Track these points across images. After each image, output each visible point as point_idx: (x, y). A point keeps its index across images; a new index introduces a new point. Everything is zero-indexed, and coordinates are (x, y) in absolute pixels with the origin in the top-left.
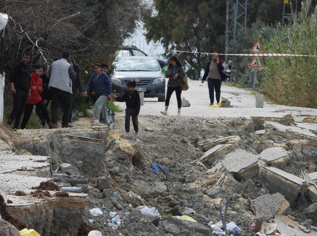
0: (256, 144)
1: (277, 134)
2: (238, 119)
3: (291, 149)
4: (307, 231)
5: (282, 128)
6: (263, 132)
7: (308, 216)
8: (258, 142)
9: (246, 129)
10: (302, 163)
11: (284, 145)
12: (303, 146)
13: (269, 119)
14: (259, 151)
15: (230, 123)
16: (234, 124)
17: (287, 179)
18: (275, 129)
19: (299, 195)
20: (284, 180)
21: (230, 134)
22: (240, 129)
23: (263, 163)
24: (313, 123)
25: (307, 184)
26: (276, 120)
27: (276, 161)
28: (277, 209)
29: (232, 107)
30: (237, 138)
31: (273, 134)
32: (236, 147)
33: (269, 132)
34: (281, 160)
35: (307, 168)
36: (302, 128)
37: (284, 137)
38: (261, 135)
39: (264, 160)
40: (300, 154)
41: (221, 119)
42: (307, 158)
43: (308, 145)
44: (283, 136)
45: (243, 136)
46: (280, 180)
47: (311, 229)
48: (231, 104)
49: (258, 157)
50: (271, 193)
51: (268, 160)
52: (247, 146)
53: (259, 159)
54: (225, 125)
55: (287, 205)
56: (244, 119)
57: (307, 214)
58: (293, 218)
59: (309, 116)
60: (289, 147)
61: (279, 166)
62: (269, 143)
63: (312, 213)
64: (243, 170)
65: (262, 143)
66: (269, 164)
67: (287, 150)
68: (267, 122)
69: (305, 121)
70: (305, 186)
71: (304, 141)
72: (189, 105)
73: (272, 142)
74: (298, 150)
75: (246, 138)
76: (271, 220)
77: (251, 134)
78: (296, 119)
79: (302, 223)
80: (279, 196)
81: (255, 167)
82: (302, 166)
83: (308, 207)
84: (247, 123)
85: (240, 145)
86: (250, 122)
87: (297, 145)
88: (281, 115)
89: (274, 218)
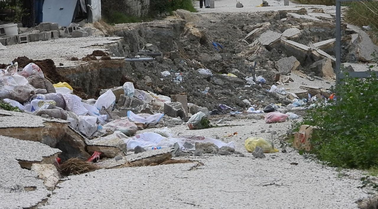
0: (280, 27)
1: (294, 20)
2: (269, 12)
3: (303, 29)
4: (312, 79)
5: (297, 16)
6: (285, 19)
7: (312, 70)
8: (282, 25)
9: (274, 18)
10: (310, 37)
11: (298, 26)
12: (310, 26)
13: (290, 11)
14: (282, 31)
15: (264, 14)
16: (266, 15)
17: (298, 47)
18: (292, 17)
19: (307, 57)
20: (296, 47)
21: (264, 21)
22: (271, 18)
23: (285, 38)
24: (319, 12)
25: (312, 50)
26: (294, 12)
27: (293, 37)
28: (292, 66)
29: (270, 6)
30: (268, 24)
31: (292, 20)
32: (267, 29)
33: (289, 19)
34: (296, 36)
35: (313, 40)
36: (311, 16)
37: (298, 22)
38: (284, 21)
39: (285, 37)
40: (308, 32)
41: (258, 13)
42: (313, 34)
43: (313, 26)
44: (298, 20)
45: (272, 23)
46: (293, 48)
47: (314, 78)
48: (269, 5)
49: (281, 35)
50: (288, 56)
51: (288, 37)
52: (275, 28)
53: (281, 36)
54: (261, 16)
55: (298, 63)
56: (273, 12)
57: (311, 69)
58: (303, 72)
59: (316, 8)
60: (301, 27)
61: (295, 40)
62: (289, 26)
63: (315, 68)
64: (272, 44)
65: (284, 26)
66: (289, 39)
67: (300, 29)
68: (288, 13)
69: (314, 11)
70: (310, 51)
71: (311, 23)
72: (243, 7)
73: (291, 25)
74: (307, 29)
75: (274, 24)
76: (288, 74)
77: (278, 21)
78: (308, 11)
79: (309, 75)
80: (293, 58)
81: (279, 41)
82: (310, 39)
83: (312, 64)
84: (275, 14)
85: (270, 28)
86: (276, 13)
87: (306, 26)
88: (298, 9)
89: (290, 72)
